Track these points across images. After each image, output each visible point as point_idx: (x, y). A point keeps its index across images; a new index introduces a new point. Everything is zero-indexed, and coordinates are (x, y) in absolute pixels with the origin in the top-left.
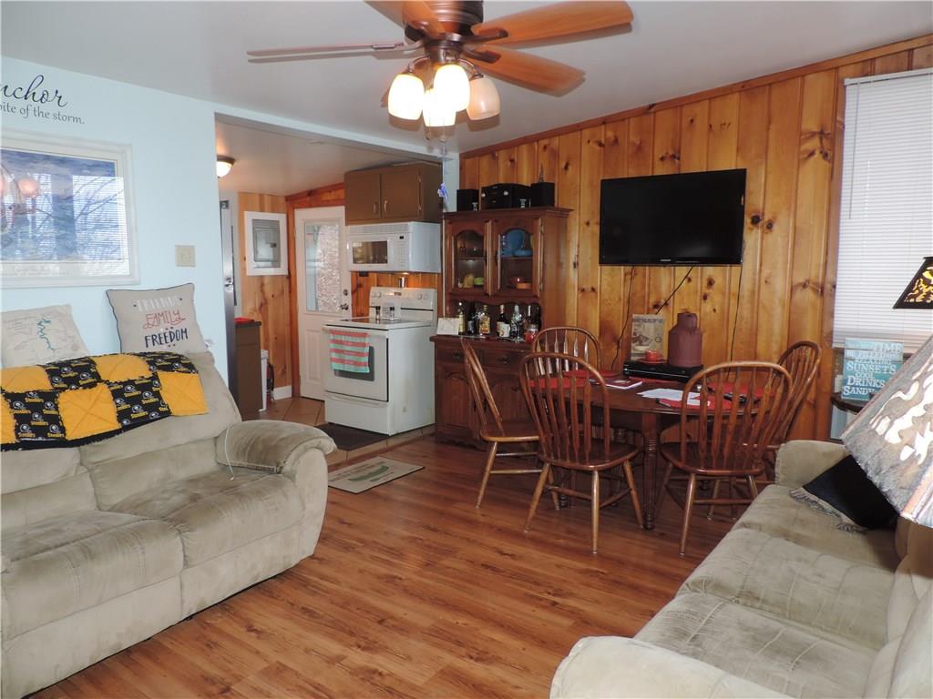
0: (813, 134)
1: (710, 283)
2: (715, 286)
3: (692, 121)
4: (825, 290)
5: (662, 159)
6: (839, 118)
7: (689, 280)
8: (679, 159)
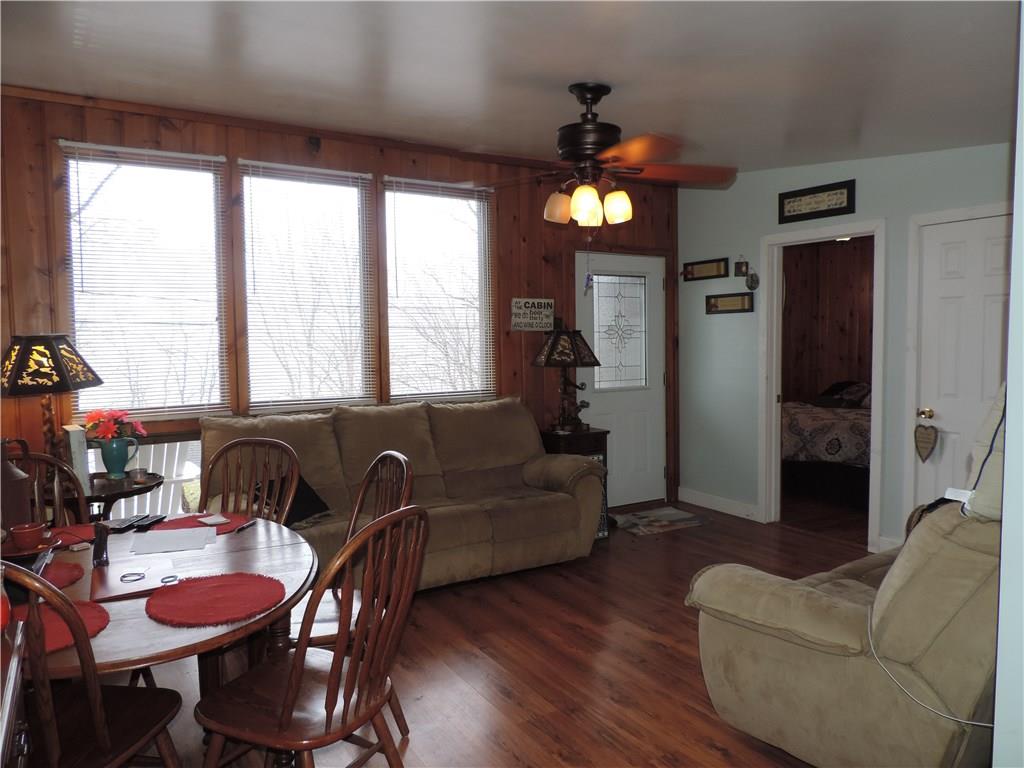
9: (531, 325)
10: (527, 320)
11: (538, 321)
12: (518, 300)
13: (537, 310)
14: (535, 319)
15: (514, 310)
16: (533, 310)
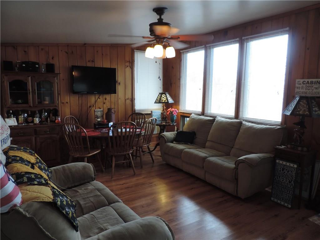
0: (128, 61)
1: (106, 99)
2: (107, 100)
3: (97, 51)
4: (132, 100)
5: (89, 61)
6: (133, 59)
7: (100, 98)
8: (94, 62)
9: (306, 93)
10: (304, 90)
11: (310, 91)
12: (299, 80)
13: (310, 85)
14: (309, 90)
15: (297, 85)
16: (308, 85)
